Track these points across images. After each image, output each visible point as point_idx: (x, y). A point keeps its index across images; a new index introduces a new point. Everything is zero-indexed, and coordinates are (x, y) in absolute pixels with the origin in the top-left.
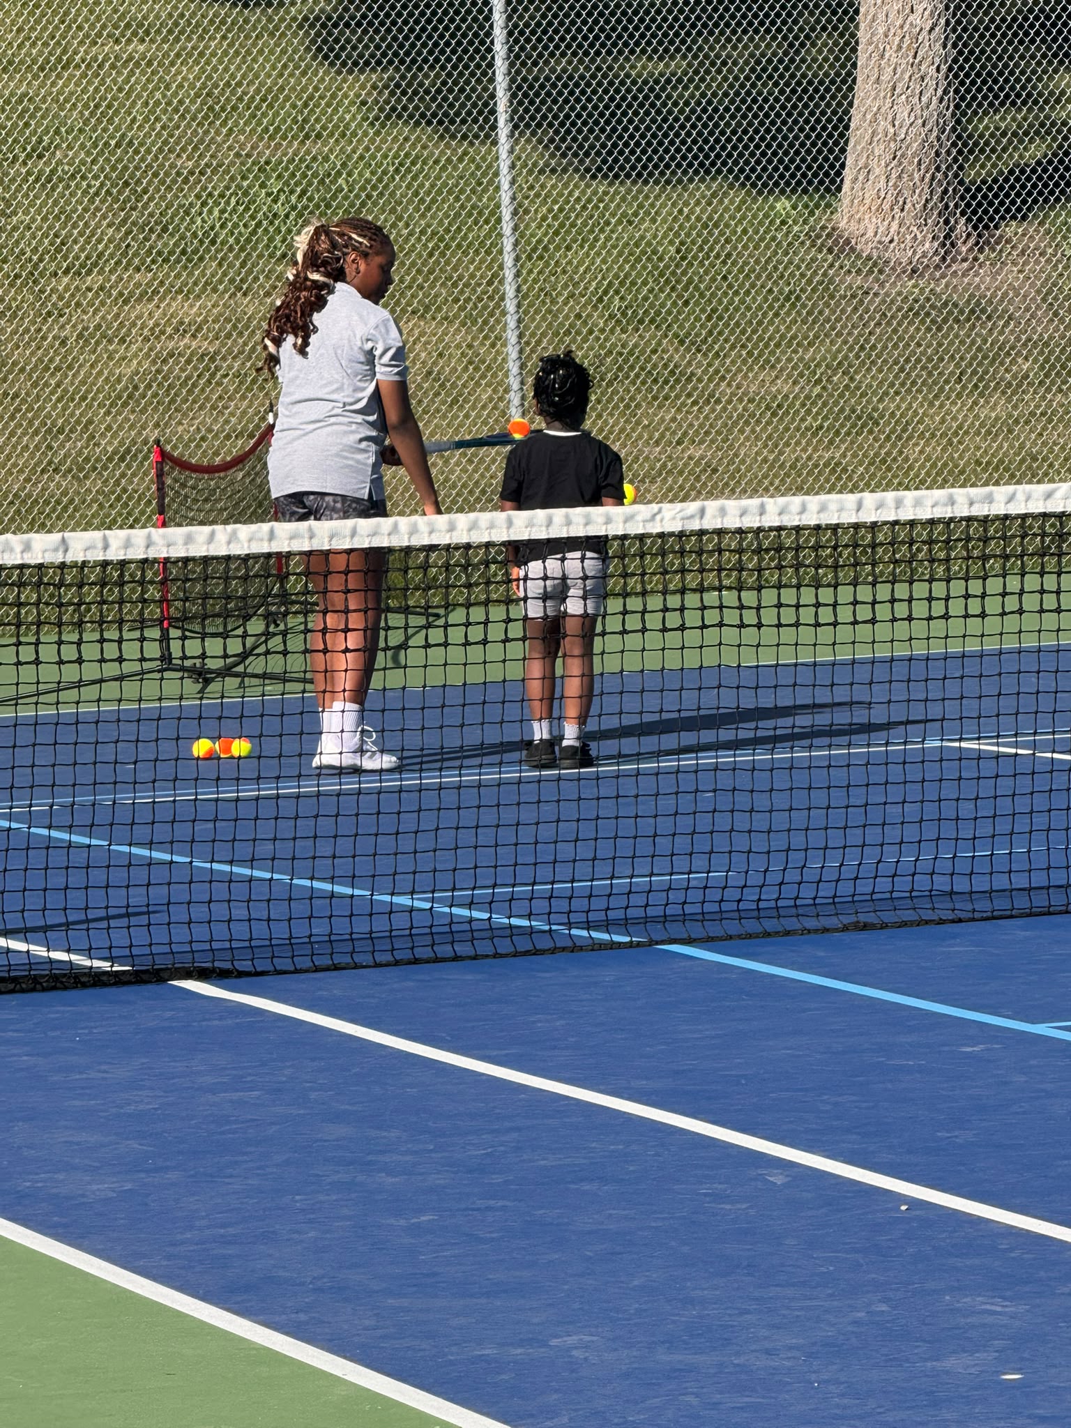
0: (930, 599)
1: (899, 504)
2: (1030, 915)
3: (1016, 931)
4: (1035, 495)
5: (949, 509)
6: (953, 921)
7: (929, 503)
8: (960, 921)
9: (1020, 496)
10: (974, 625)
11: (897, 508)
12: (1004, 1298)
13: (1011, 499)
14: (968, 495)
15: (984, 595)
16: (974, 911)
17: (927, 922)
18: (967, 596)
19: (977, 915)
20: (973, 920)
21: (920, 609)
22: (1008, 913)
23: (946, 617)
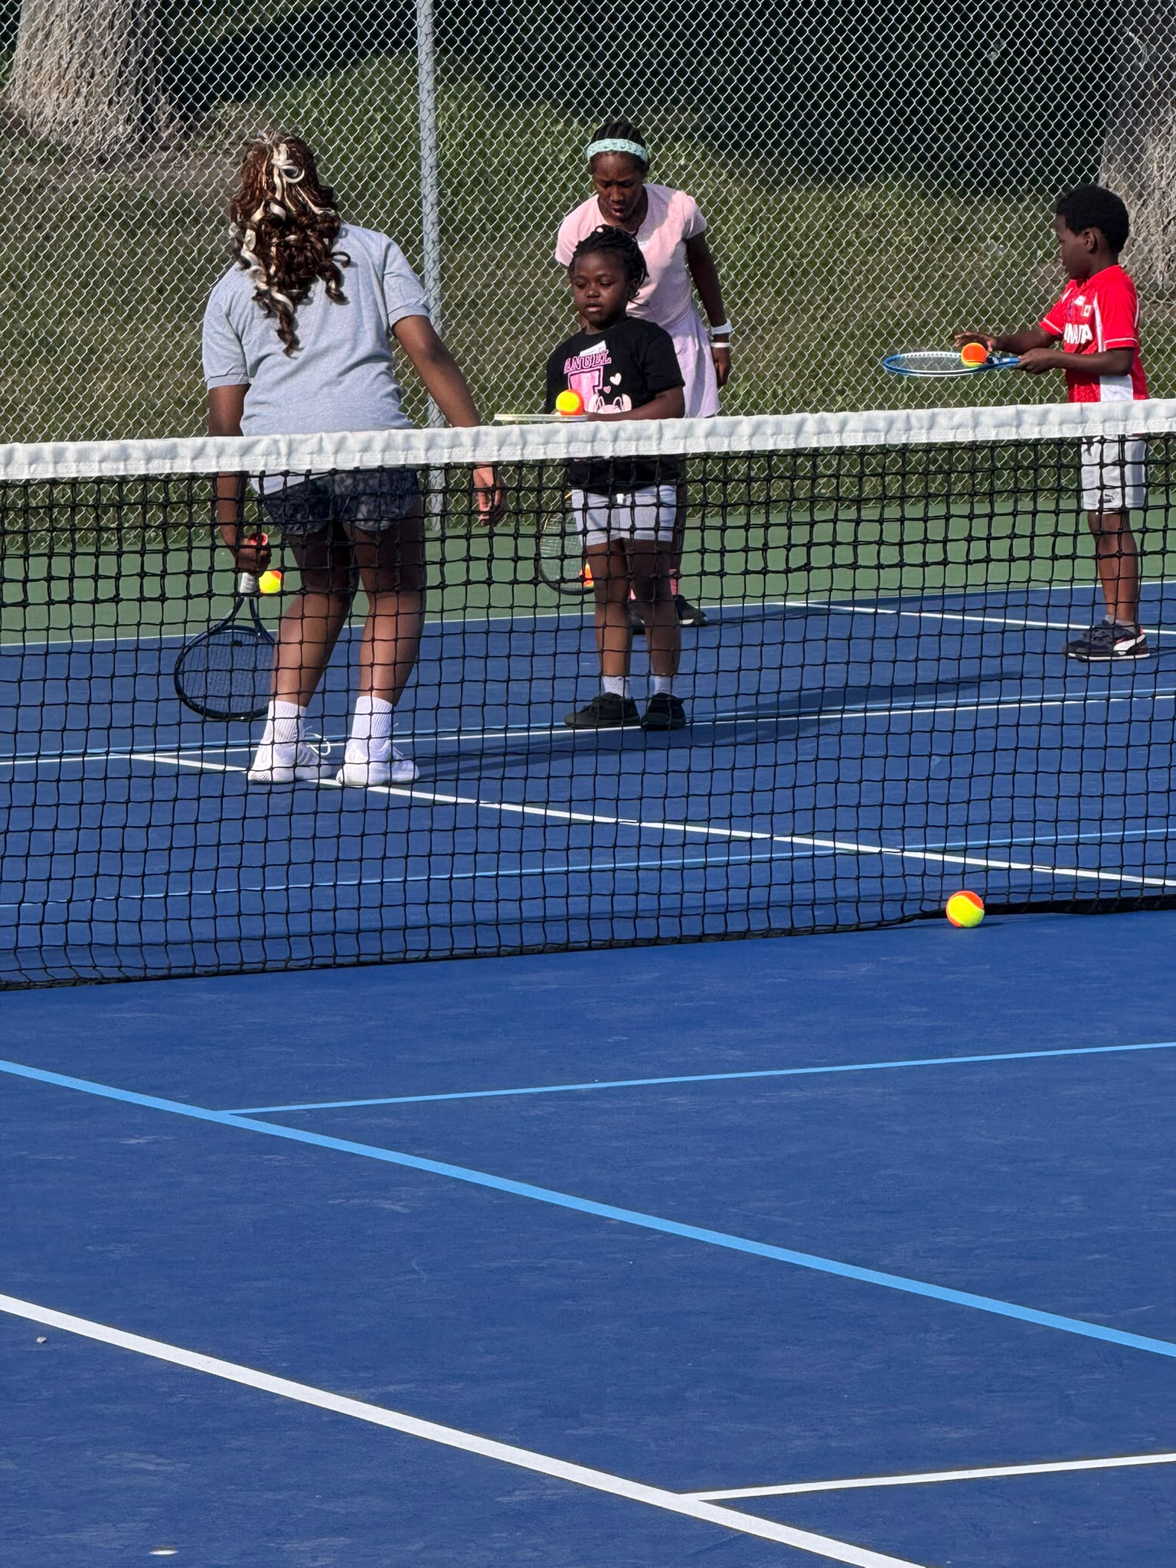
0: (96, 577)
1: (58, 458)
2: (218, 974)
3: (202, 995)
4: (229, 450)
5: (121, 465)
6: (119, 980)
7: (97, 457)
8: (128, 980)
9: (211, 451)
10: (152, 612)
11: (56, 463)
12: (161, 1456)
13: (198, 454)
14: (145, 449)
15: (163, 574)
16: (146, 968)
17: (85, 981)
18: (143, 575)
19: (149, 973)
20: (145, 979)
21: (84, 590)
22: (190, 970)
23: (116, 599)
